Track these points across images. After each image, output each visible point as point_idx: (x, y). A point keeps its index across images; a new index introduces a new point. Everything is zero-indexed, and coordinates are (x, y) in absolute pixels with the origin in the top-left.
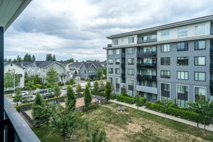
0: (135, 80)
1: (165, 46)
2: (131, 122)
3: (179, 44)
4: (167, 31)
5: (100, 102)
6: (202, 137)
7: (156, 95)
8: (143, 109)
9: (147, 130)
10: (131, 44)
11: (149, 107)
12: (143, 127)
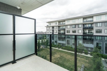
0: (57, 39)
1: (68, 26)
2: (56, 54)
3: (73, 26)
4: (69, 21)
5: (44, 47)
6: (80, 57)
7: (65, 44)
8: (60, 49)
9: (62, 56)
10: (56, 25)
11: (62, 48)
12: (60, 55)
